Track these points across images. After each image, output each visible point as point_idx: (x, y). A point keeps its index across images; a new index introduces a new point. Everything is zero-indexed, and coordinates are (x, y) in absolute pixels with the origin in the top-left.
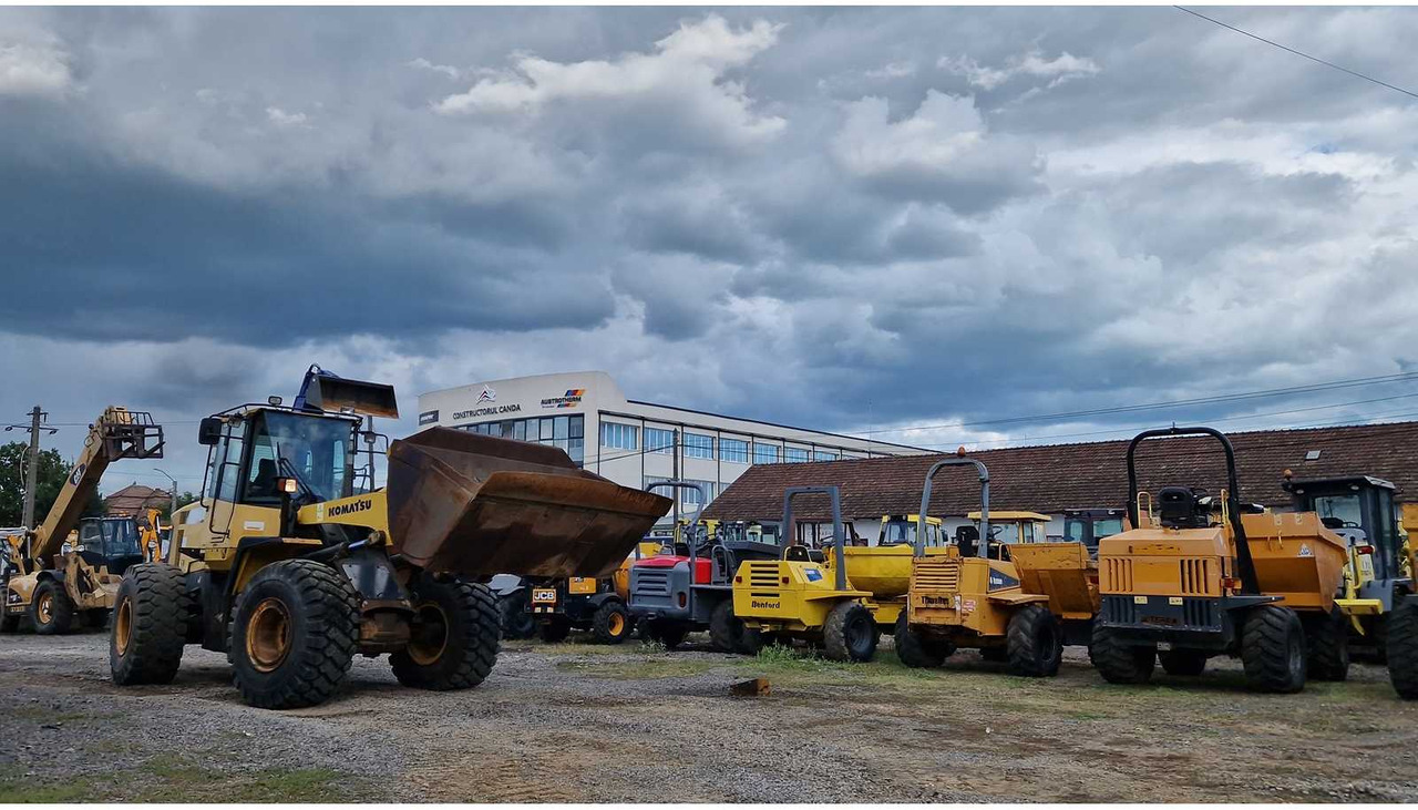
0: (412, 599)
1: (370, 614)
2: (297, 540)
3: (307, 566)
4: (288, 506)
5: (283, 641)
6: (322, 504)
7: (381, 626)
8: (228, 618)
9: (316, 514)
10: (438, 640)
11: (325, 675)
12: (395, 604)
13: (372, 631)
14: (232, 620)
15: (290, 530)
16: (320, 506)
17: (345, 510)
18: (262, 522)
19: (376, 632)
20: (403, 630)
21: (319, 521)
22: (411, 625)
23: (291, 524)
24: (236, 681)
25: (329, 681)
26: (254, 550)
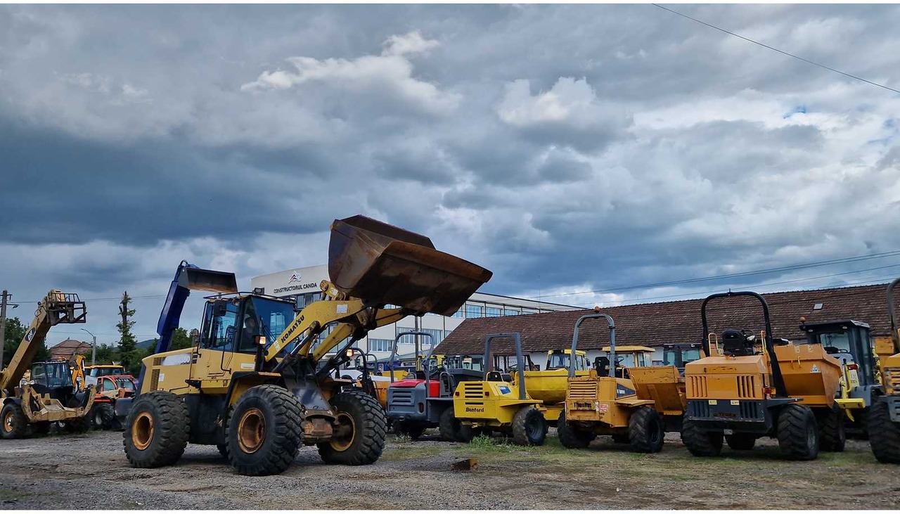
0: (333, 409)
1: (310, 419)
2: (266, 374)
3: (276, 390)
4: (260, 351)
5: (260, 436)
7: (316, 426)
8: (225, 425)
10: (347, 437)
11: (284, 459)
12: (323, 413)
13: (310, 429)
14: (228, 427)
15: (261, 368)
18: (246, 363)
19: (313, 430)
20: (328, 429)
22: (333, 426)
23: (261, 363)
24: (232, 463)
25: (285, 462)
26: (241, 379)
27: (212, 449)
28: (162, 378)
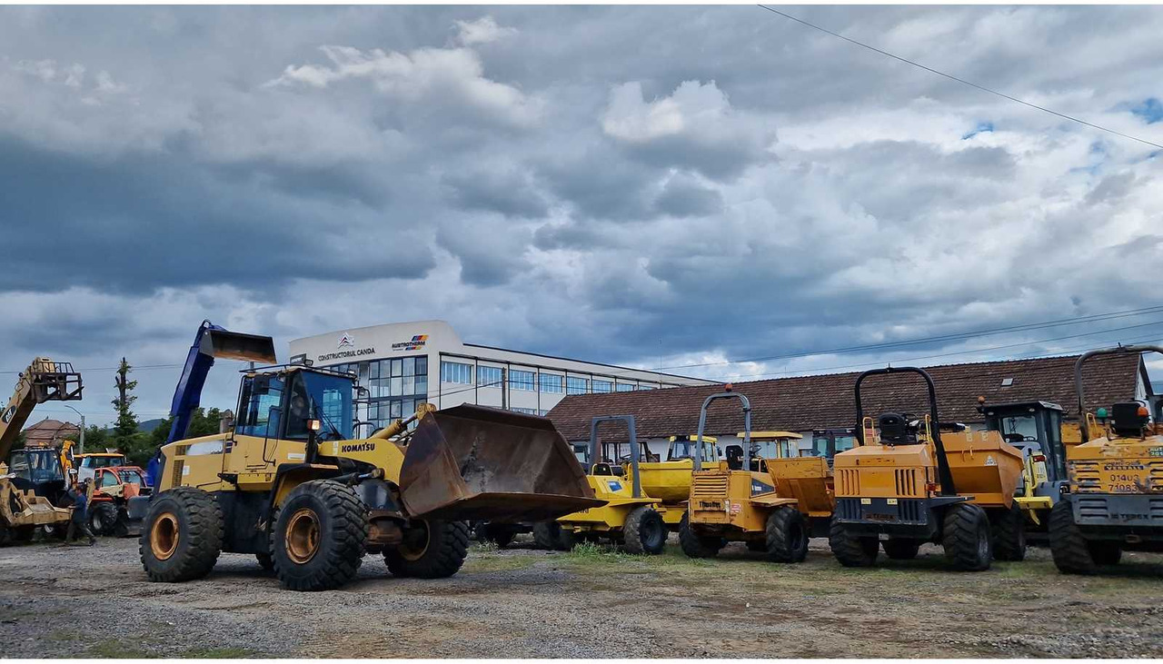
0: (402, 510)
1: (374, 521)
2: (320, 466)
3: (333, 487)
4: (312, 440)
5: (313, 543)
6: (338, 442)
7: (382, 529)
8: (269, 530)
9: (333, 449)
10: (420, 544)
11: (343, 571)
12: (391, 514)
13: (376, 533)
14: (273, 531)
15: (314, 459)
16: (336, 443)
17: (354, 448)
19: (378, 535)
20: (397, 533)
21: (335, 455)
22: (403, 530)
23: (313, 454)
24: (279, 575)
25: (345, 575)
26: (289, 474)
27: (250, 559)
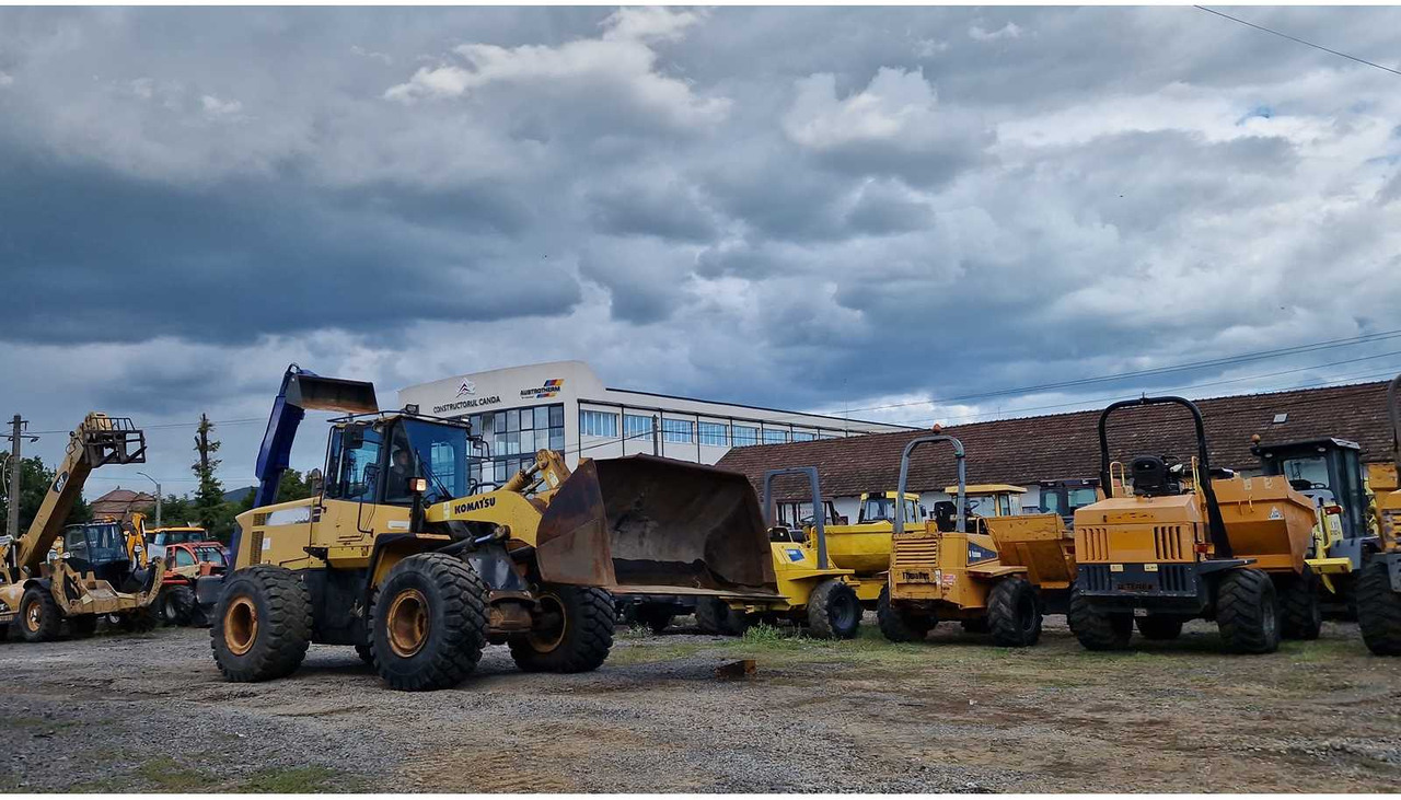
0: (532, 589)
1: (496, 604)
2: (428, 536)
3: (444, 561)
4: (418, 504)
5: (421, 631)
6: (448, 503)
7: (507, 615)
8: (367, 616)
9: (444, 512)
10: (555, 631)
11: (458, 665)
12: (517, 595)
13: (498, 618)
14: (372, 618)
15: (420, 526)
16: (447, 504)
17: (470, 507)
18: (396, 520)
19: (502, 621)
20: (526, 617)
21: (446, 519)
22: (533, 614)
23: (419, 521)
24: (380, 672)
25: (462, 670)
26: (390, 545)
27: (347, 652)
28: (266, 544)
